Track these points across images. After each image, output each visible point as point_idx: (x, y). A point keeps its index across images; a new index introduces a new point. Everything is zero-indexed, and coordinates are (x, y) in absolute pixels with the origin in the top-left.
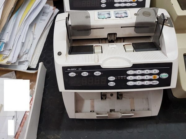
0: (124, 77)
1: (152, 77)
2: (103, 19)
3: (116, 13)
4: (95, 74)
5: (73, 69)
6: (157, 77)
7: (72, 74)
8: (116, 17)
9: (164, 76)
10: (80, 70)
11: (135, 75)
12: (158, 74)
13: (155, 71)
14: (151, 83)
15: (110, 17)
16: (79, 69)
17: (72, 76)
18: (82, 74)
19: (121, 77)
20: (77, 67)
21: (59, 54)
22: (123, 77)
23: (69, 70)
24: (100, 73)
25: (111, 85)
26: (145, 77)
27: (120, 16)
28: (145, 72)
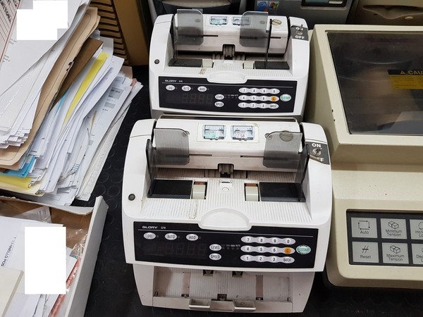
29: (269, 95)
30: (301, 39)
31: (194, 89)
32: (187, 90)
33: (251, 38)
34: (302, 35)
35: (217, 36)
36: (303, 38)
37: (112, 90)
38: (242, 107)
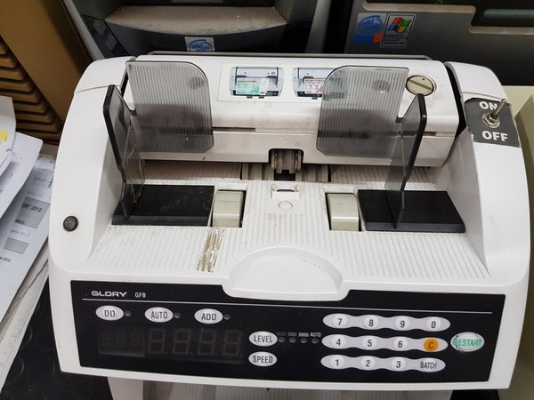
0: (310, 338)
1: (419, 344)
2: (250, 96)
3: (302, 77)
4: (198, 316)
5: (112, 294)
6: (441, 345)
7: (110, 313)
8: (301, 94)
9: (469, 342)
10: (141, 298)
11: (354, 332)
12: (446, 335)
13: (434, 324)
14: (414, 365)
15: (275, 94)
16: (136, 295)
17: (110, 318)
18: (148, 314)
19: (301, 335)
20: (131, 288)
21: (71, 224)
22: (307, 335)
23: (99, 297)
24: (219, 317)
25: (260, 364)
26: (393, 344)
27: (314, 92)
28: (396, 323)
29: (416, 334)
30: (499, 142)
31: (185, 317)
32: (161, 320)
33: (350, 135)
34: (499, 130)
35: (252, 129)
36: (504, 137)
37: (25, 206)
38: (334, 366)
